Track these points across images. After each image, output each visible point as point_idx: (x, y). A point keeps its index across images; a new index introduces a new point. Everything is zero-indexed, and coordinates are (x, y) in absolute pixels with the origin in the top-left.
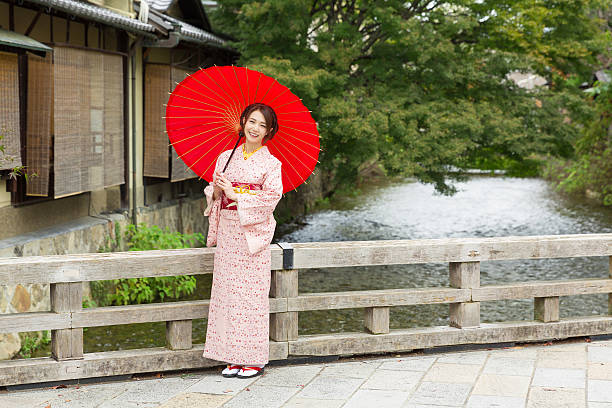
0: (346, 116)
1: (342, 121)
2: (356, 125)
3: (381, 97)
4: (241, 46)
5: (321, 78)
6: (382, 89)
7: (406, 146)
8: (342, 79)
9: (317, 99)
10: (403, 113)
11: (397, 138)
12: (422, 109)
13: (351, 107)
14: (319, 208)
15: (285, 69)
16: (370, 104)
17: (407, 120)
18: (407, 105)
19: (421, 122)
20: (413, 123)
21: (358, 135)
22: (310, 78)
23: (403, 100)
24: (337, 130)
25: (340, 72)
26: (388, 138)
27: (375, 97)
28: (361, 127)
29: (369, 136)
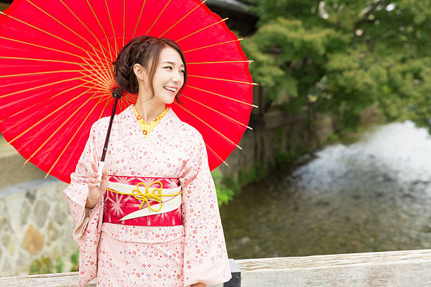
0: (350, 69)
1: (347, 74)
2: (358, 78)
3: (381, 53)
4: (261, 11)
5: (328, 36)
6: (382, 46)
7: (403, 96)
8: (346, 38)
9: (325, 56)
10: (401, 67)
11: (395, 89)
12: (417, 63)
13: (354, 61)
14: (330, 142)
15: (296, 28)
16: (371, 59)
17: (404, 74)
18: (403, 61)
19: (417, 75)
20: (409, 76)
21: (360, 86)
22: (318, 37)
23: (400, 56)
24: (342, 82)
25: (345, 31)
26: (386, 89)
27: (375, 53)
28: (363, 79)
29: (370, 87)
